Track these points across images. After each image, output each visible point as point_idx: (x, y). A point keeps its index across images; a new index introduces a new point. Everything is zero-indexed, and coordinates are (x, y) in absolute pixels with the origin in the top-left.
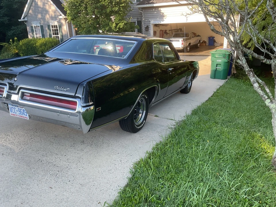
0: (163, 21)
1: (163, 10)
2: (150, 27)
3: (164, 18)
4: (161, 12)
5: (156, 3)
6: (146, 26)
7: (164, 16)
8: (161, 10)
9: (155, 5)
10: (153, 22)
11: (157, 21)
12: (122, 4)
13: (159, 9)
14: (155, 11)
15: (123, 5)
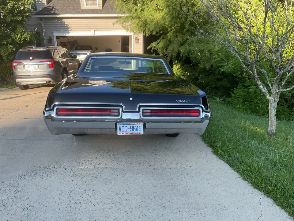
0: (69, 33)
1: (66, 21)
2: (54, 39)
3: (70, 30)
4: (65, 23)
5: (59, 14)
6: (48, 38)
7: (69, 27)
8: (65, 21)
9: (58, 16)
10: (56, 34)
11: (61, 32)
12: (25, 13)
13: (63, 20)
14: (57, 22)
15: (27, 14)
